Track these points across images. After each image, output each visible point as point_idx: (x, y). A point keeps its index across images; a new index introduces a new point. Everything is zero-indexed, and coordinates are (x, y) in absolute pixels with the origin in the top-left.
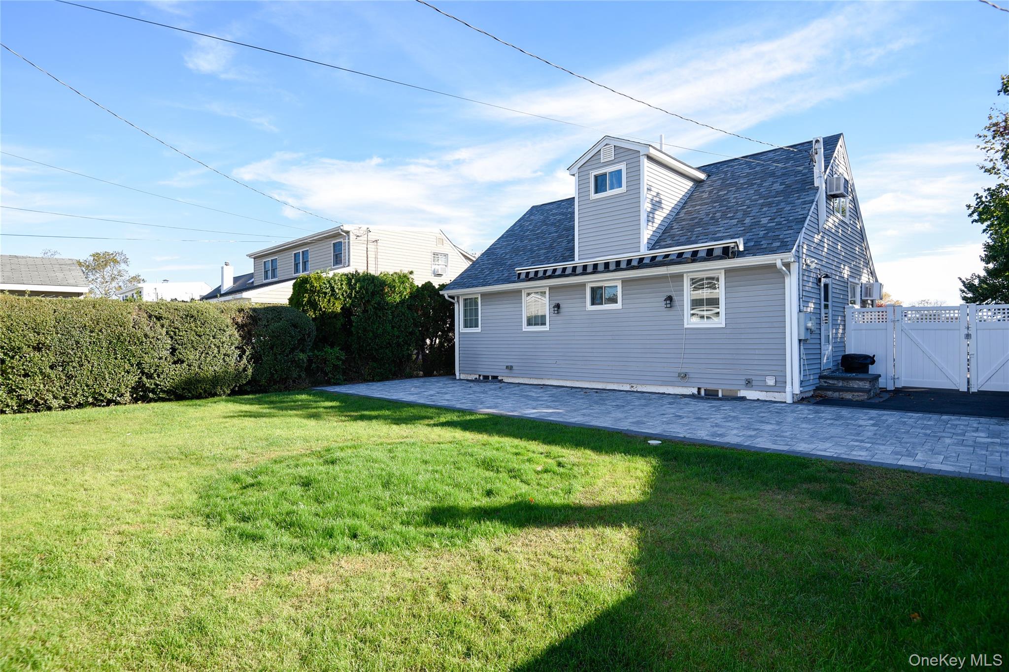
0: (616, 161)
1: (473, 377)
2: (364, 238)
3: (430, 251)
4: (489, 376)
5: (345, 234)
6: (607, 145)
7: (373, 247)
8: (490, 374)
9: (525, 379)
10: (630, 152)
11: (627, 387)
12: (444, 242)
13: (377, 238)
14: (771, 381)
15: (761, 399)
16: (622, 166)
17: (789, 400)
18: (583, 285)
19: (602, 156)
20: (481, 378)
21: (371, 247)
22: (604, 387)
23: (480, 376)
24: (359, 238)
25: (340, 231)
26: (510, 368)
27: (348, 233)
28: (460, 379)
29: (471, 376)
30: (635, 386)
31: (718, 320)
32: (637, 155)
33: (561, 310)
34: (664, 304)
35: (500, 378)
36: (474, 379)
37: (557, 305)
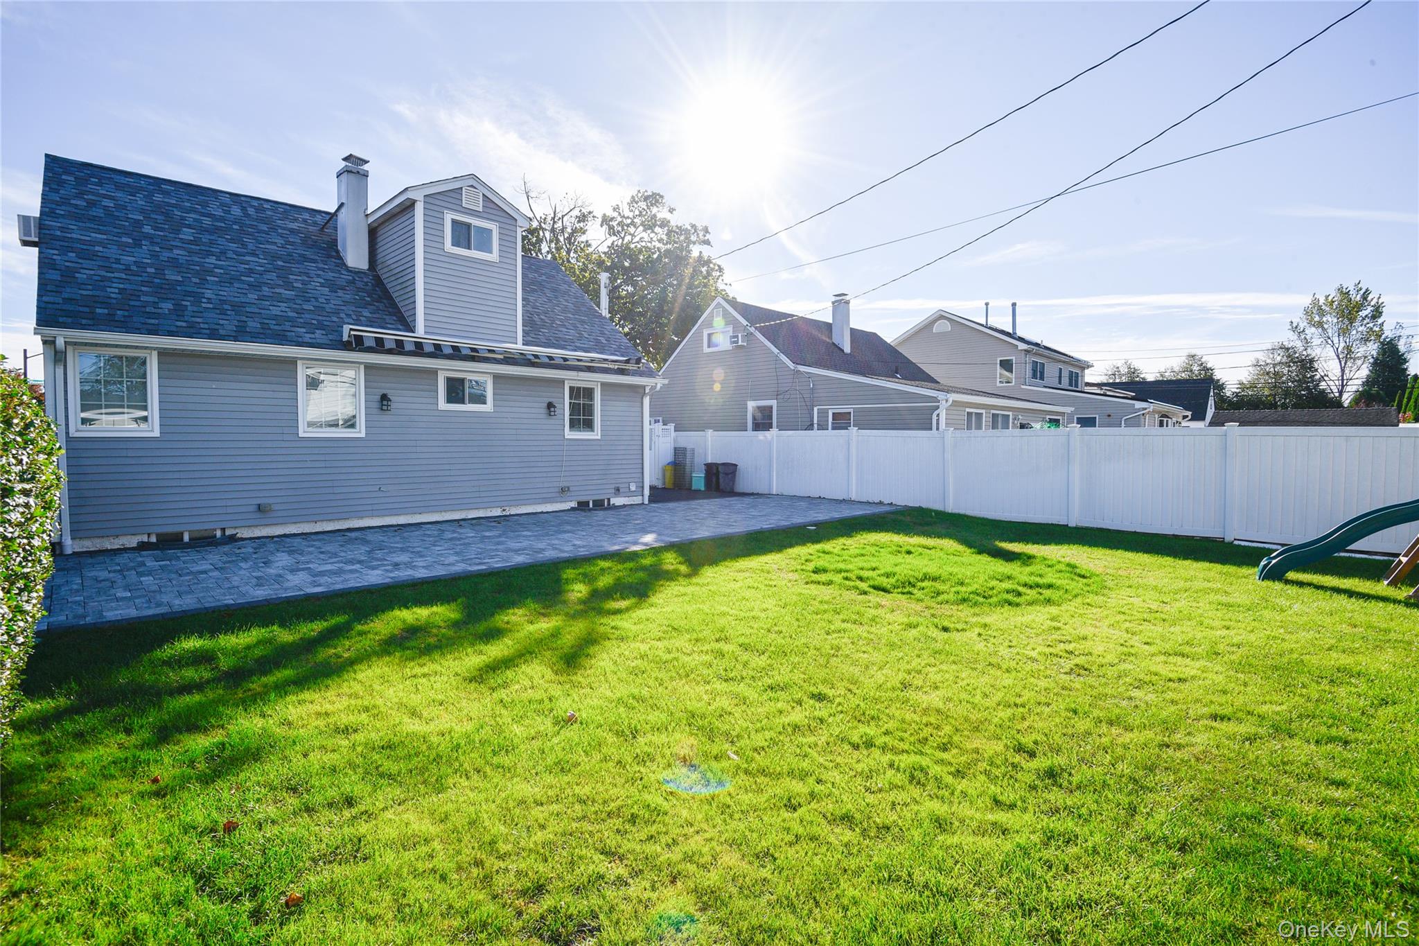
0: (485, 215)
1: (133, 542)
6: (472, 186)
8: (186, 529)
9: (302, 525)
10: (504, 215)
11: (497, 512)
14: (632, 486)
15: (625, 503)
16: (494, 228)
17: (646, 502)
18: (434, 372)
19: (463, 198)
20: (154, 540)
22: (463, 516)
23: (149, 535)
26: (263, 510)
29: (116, 541)
30: (507, 508)
31: (593, 431)
32: (513, 222)
33: (393, 405)
34: (544, 411)
35: (228, 532)
36: (135, 545)
37: (384, 397)
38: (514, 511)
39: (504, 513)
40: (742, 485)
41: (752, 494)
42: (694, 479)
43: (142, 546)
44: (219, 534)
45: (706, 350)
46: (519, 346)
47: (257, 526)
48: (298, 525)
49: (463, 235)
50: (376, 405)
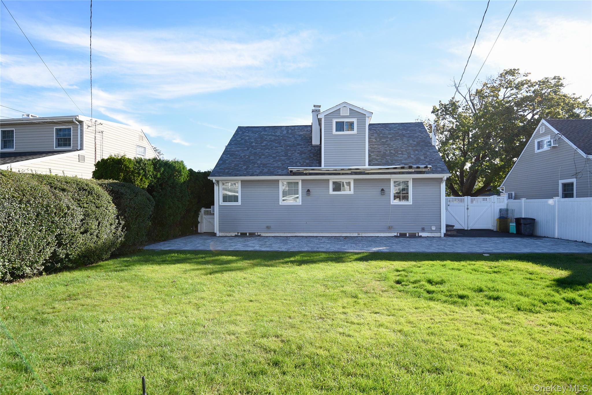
0: (350, 116)
1: (234, 234)
2: (93, 128)
3: (135, 144)
4: (247, 233)
5: (78, 123)
6: (345, 107)
7: (99, 136)
8: (248, 232)
9: (280, 234)
10: (359, 114)
11: (355, 235)
12: (144, 139)
13: (102, 130)
14: (434, 228)
15: (429, 236)
16: (355, 120)
17: (443, 236)
18: (328, 180)
19: (341, 112)
20: (239, 234)
21: (98, 136)
23: (238, 233)
24: (89, 128)
25: (74, 120)
26: (268, 228)
27: (81, 122)
28: (219, 236)
29: (230, 234)
30: (361, 234)
31: (408, 201)
32: (364, 116)
33: (311, 193)
34: (380, 193)
35: (258, 234)
36: (234, 235)
37: (308, 191)
38: (364, 235)
39: (359, 235)
40: (541, 230)
41: (545, 237)
42: (511, 226)
43: (236, 236)
44: (256, 234)
45: (537, 151)
46: (367, 166)
47: (267, 233)
48: (279, 233)
49: (340, 126)
50: (305, 193)
